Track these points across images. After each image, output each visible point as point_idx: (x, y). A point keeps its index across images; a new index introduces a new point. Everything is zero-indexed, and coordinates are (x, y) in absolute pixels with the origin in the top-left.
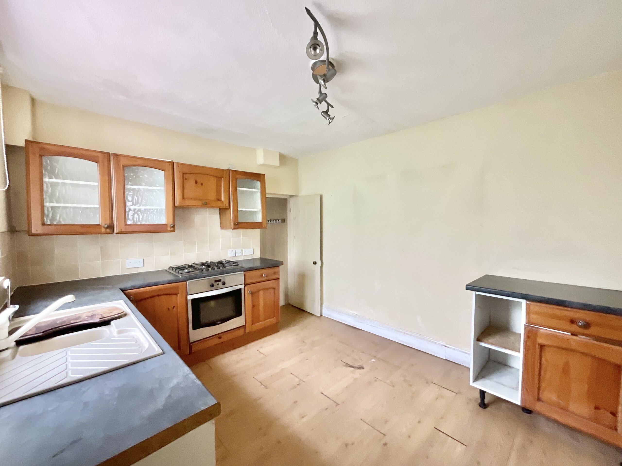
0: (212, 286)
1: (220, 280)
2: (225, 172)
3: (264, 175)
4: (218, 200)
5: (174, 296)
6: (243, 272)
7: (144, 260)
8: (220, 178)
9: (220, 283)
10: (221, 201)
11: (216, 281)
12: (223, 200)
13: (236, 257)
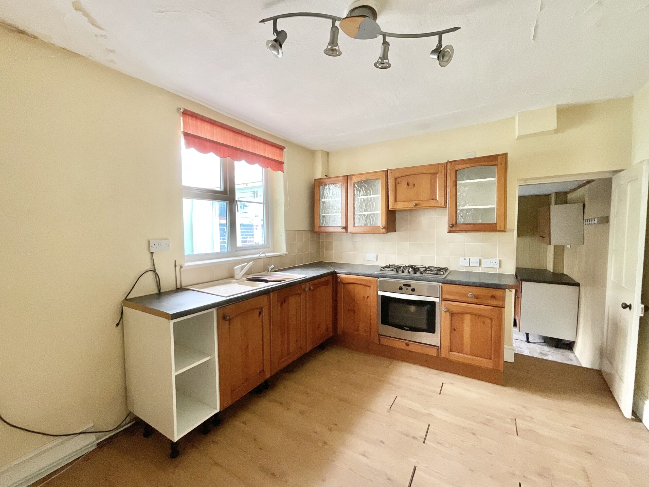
0: (401, 289)
1: (409, 286)
2: (440, 166)
3: (505, 155)
4: (433, 199)
5: (368, 288)
6: (440, 284)
7: (377, 255)
8: (434, 174)
9: (410, 288)
10: (437, 200)
11: (405, 285)
12: (438, 199)
13: (470, 267)
